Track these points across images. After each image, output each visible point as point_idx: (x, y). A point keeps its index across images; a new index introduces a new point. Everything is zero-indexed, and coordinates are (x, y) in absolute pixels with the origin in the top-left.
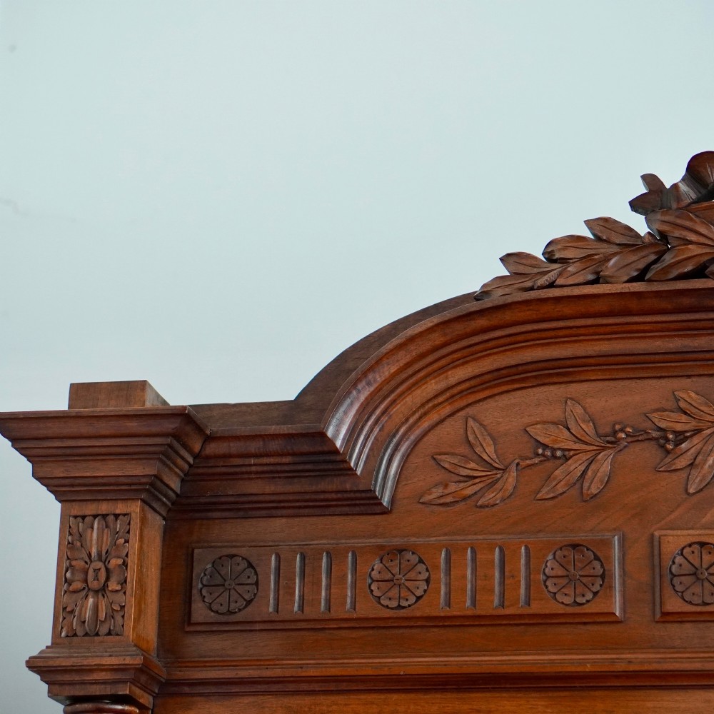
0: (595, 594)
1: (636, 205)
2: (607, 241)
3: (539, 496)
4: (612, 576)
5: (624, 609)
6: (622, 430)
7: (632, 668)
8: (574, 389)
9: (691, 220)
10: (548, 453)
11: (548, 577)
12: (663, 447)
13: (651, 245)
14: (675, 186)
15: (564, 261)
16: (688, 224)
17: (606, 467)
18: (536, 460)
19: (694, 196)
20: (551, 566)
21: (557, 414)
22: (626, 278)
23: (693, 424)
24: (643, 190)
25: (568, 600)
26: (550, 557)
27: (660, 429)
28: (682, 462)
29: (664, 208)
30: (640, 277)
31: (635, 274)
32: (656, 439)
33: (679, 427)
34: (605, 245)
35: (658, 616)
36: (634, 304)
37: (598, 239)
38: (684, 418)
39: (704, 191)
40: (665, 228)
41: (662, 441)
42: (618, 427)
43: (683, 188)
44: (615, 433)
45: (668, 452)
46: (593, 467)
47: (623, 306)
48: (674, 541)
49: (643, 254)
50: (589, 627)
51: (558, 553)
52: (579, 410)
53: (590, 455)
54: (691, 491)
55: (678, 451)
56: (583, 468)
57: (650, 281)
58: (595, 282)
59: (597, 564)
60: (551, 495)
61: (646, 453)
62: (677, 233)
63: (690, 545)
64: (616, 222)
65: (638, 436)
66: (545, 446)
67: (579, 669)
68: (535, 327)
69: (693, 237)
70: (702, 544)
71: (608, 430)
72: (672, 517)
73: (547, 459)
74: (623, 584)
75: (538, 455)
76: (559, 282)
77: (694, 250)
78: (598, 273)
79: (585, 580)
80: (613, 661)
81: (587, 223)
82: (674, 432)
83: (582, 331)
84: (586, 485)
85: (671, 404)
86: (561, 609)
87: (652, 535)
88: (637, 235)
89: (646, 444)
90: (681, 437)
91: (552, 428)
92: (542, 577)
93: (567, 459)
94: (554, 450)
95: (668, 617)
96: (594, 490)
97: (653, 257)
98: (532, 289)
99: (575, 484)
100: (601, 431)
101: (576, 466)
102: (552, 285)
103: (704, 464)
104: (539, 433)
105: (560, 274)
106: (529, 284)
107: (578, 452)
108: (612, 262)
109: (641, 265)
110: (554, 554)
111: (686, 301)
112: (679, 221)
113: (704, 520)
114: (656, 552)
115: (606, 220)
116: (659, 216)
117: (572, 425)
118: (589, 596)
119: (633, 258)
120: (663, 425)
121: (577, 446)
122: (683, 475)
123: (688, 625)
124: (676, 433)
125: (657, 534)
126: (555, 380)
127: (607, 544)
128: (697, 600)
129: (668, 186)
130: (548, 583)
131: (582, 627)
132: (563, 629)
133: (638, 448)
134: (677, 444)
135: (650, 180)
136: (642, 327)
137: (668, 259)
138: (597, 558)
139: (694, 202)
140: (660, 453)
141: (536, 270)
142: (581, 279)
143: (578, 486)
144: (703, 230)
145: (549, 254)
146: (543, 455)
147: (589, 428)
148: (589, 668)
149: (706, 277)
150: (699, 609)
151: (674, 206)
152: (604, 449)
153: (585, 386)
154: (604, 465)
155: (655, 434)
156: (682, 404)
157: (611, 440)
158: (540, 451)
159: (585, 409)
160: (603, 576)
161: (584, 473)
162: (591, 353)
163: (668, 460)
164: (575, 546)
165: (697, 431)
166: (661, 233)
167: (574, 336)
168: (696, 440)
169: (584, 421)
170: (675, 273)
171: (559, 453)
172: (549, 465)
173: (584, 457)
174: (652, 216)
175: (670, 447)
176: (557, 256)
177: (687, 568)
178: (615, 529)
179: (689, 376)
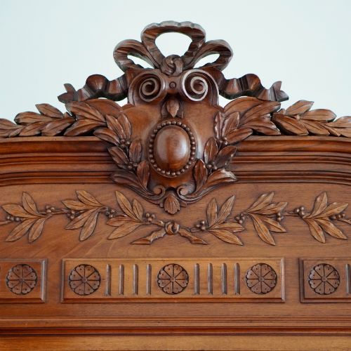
0: (32, 289)
1: (61, 98)
2: (46, 116)
3: (7, 240)
4: (40, 280)
5: (46, 296)
6: (49, 209)
7: (48, 325)
8: (27, 188)
9: (87, 107)
10: (12, 219)
11: (9, 280)
12: (69, 217)
13: (68, 118)
14: (80, 90)
15: (24, 124)
16: (86, 109)
17: (41, 227)
18: (6, 222)
19: (89, 96)
20: (11, 275)
21: (18, 200)
22: (54, 134)
23: (84, 207)
24: (65, 91)
25: (18, 292)
26: (11, 270)
27: (68, 209)
28: (78, 225)
29: (74, 101)
30: (61, 134)
31: (59, 132)
32: (66, 214)
33: (77, 208)
34: (45, 117)
35: (62, 299)
36: (58, 147)
37: (42, 114)
38: (80, 204)
39: (94, 94)
40: (74, 110)
41: (69, 215)
42: (47, 207)
43: (84, 91)
44: (46, 210)
45: (71, 220)
46: (34, 226)
47: (52, 148)
48: (72, 263)
49: (63, 123)
50: (28, 305)
51: (15, 268)
52: (29, 198)
53: (33, 220)
54: (82, 239)
55: (76, 220)
56: (29, 227)
57: (66, 136)
58: (39, 135)
59: (34, 274)
60: (13, 240)
61: (60, 220)
62: (80, 113)
63: (80, 266)
64: (51, 106)
65: (57, 212)
66: (11, 215)
67: (22, 326)
68: (9, 156)
69: (87, 116)
70: (86, 266)
71: (43, 208)
72: (72, 252)
73: (12, 222)
74: (46, 284)
75: (7, 220)
76: (21, 134)
77: (88, 122)
78: (41, 131)
79: (27, 282)
80: (39, 322)
81: (37, 106)
82: (75, 210)
83: (32, 159)
84: (30, 235)
85: (75, 197)
86: (14, 296)
87: (62, 261)
88: (61, 114)
89: (61, 216)
90: (78, 213)
91: (15, 206)
92: (6, 280)
93: (22, 222)
94: (15, 217)
95: (67, 301)
96: (34, 238)
97: (68, 124)
98: (8, 137)
99: (25, 234)
100: (39, 209)
101: (26, 226)
102: (18, 136)
103: (88, 226)
104: (8, 209)
105: (22, 131)
106: (6, 135)
107: (27, 219)
108: (48, 126)
109: (62, 128)
110: (13, 269)
111: (83, 147)
112: (82, 108)
113: (87, 254)
114: (63, 269)
115: (46, 105)
116: (71, 105)
117: (25, 205)
118: (29, 290)
119: (58, 124)
120: (70, 207)
121: (27, 216)
122: (78, 231)
123: (77, 305)
124: (76, 211)
125: (64, 260)
126: (17, 183)
127: (39, 264)
128: (81, 293)
129: (77, 90)
130: (9, 283)
131: (24, 305)
132: (15, 306)
133: (57, 217)
134: (76, 216)
135: (68, 86)
136: (61, 159)
137: (75, 126)
138: (34, 271)
139: (89, 99)
140: (68, 221)
141: (10, 128)
142: (32, 133)
143: (26, 235)
144: (93, 112)
145: (17, 120)
146: (10, 220)
147: (33, 207)
148: (26, 326)
149: (94, 135)
150: (82, 297)
151: (79, 100)
152: (40, 217)
153: (32, 186)
154: (40, 226)
155: (65, 211)
156: (79, 197)
157: (44, 213)
158: (8, 218)
159: (32, 198)
160: (36, 280)
161: (30, 229)
162: (36, 170)
163: (71, 224)
164: (23, 265)
165: (86, 210)
166: (72, 113)
167: (28, 161)
168: (85, 214)
169: (31, 203)
170: (78, 133)
171: (18, 219)
172: (12, 224)
173: (30, 221)
174: (68, 104)
175: (72, 217)
176: (21, 121)
177: (78, 277)
178: (43, 258)
179: (84, 183)
